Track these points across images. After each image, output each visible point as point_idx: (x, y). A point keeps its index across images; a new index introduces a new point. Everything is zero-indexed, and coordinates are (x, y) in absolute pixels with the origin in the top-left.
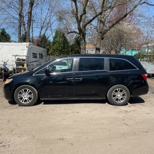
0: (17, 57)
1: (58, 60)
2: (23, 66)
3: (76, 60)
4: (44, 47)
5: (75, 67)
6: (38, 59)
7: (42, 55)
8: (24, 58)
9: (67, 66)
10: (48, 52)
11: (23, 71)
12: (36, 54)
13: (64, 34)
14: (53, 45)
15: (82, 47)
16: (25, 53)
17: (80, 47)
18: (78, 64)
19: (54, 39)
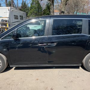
0: (1, 19)
1: (34, 21)
2: (6, 25)
3: (49, 21)
4: (24, 11)
5: (48, 30)
6: (19, 20)
7: (22, 17)
8: (7, 19)
9: (41, 26)
10: (27, 15)
11: (6, 29)
12: (17, 16)
13: (38, 1)
14: (31, 10)
15: (51, 11)
16: (7, 15)
17: (50, 11)
18: (51, 27)
19: (31, 5)
